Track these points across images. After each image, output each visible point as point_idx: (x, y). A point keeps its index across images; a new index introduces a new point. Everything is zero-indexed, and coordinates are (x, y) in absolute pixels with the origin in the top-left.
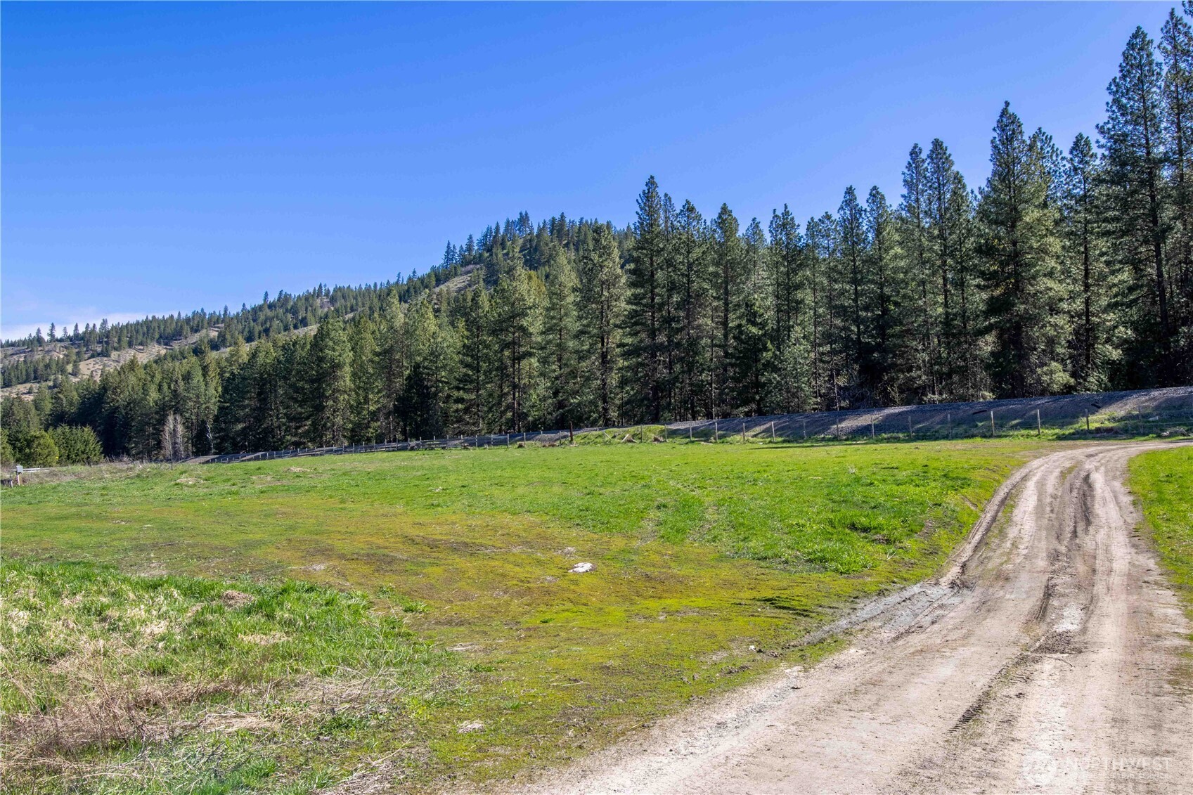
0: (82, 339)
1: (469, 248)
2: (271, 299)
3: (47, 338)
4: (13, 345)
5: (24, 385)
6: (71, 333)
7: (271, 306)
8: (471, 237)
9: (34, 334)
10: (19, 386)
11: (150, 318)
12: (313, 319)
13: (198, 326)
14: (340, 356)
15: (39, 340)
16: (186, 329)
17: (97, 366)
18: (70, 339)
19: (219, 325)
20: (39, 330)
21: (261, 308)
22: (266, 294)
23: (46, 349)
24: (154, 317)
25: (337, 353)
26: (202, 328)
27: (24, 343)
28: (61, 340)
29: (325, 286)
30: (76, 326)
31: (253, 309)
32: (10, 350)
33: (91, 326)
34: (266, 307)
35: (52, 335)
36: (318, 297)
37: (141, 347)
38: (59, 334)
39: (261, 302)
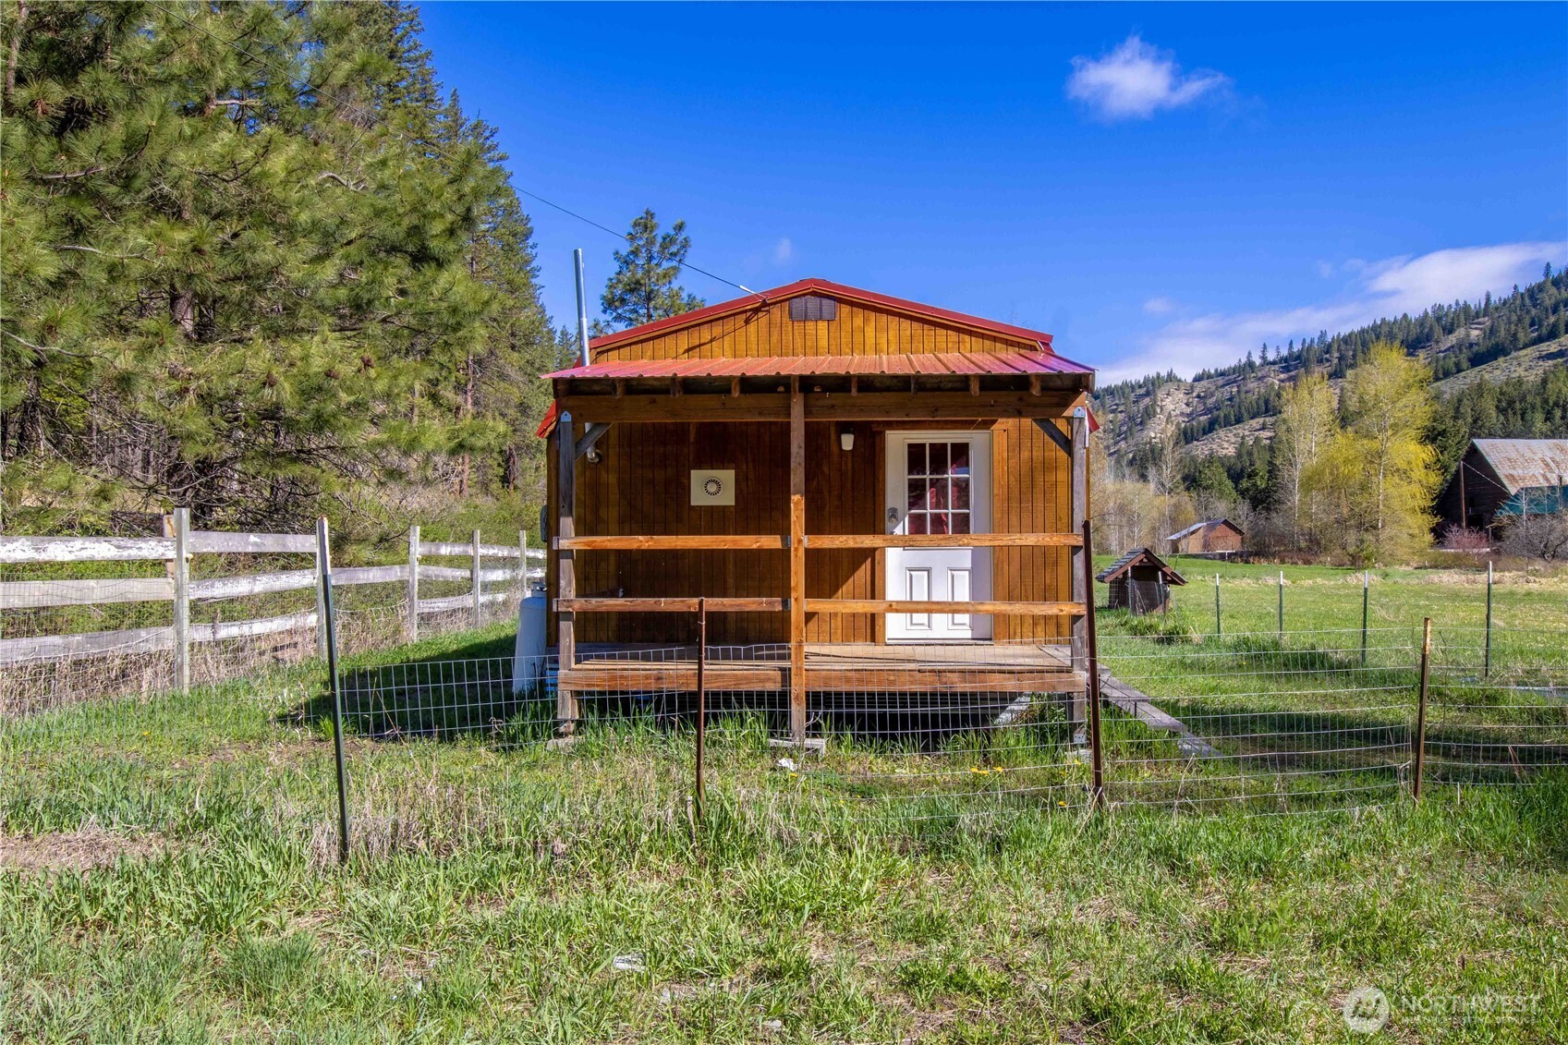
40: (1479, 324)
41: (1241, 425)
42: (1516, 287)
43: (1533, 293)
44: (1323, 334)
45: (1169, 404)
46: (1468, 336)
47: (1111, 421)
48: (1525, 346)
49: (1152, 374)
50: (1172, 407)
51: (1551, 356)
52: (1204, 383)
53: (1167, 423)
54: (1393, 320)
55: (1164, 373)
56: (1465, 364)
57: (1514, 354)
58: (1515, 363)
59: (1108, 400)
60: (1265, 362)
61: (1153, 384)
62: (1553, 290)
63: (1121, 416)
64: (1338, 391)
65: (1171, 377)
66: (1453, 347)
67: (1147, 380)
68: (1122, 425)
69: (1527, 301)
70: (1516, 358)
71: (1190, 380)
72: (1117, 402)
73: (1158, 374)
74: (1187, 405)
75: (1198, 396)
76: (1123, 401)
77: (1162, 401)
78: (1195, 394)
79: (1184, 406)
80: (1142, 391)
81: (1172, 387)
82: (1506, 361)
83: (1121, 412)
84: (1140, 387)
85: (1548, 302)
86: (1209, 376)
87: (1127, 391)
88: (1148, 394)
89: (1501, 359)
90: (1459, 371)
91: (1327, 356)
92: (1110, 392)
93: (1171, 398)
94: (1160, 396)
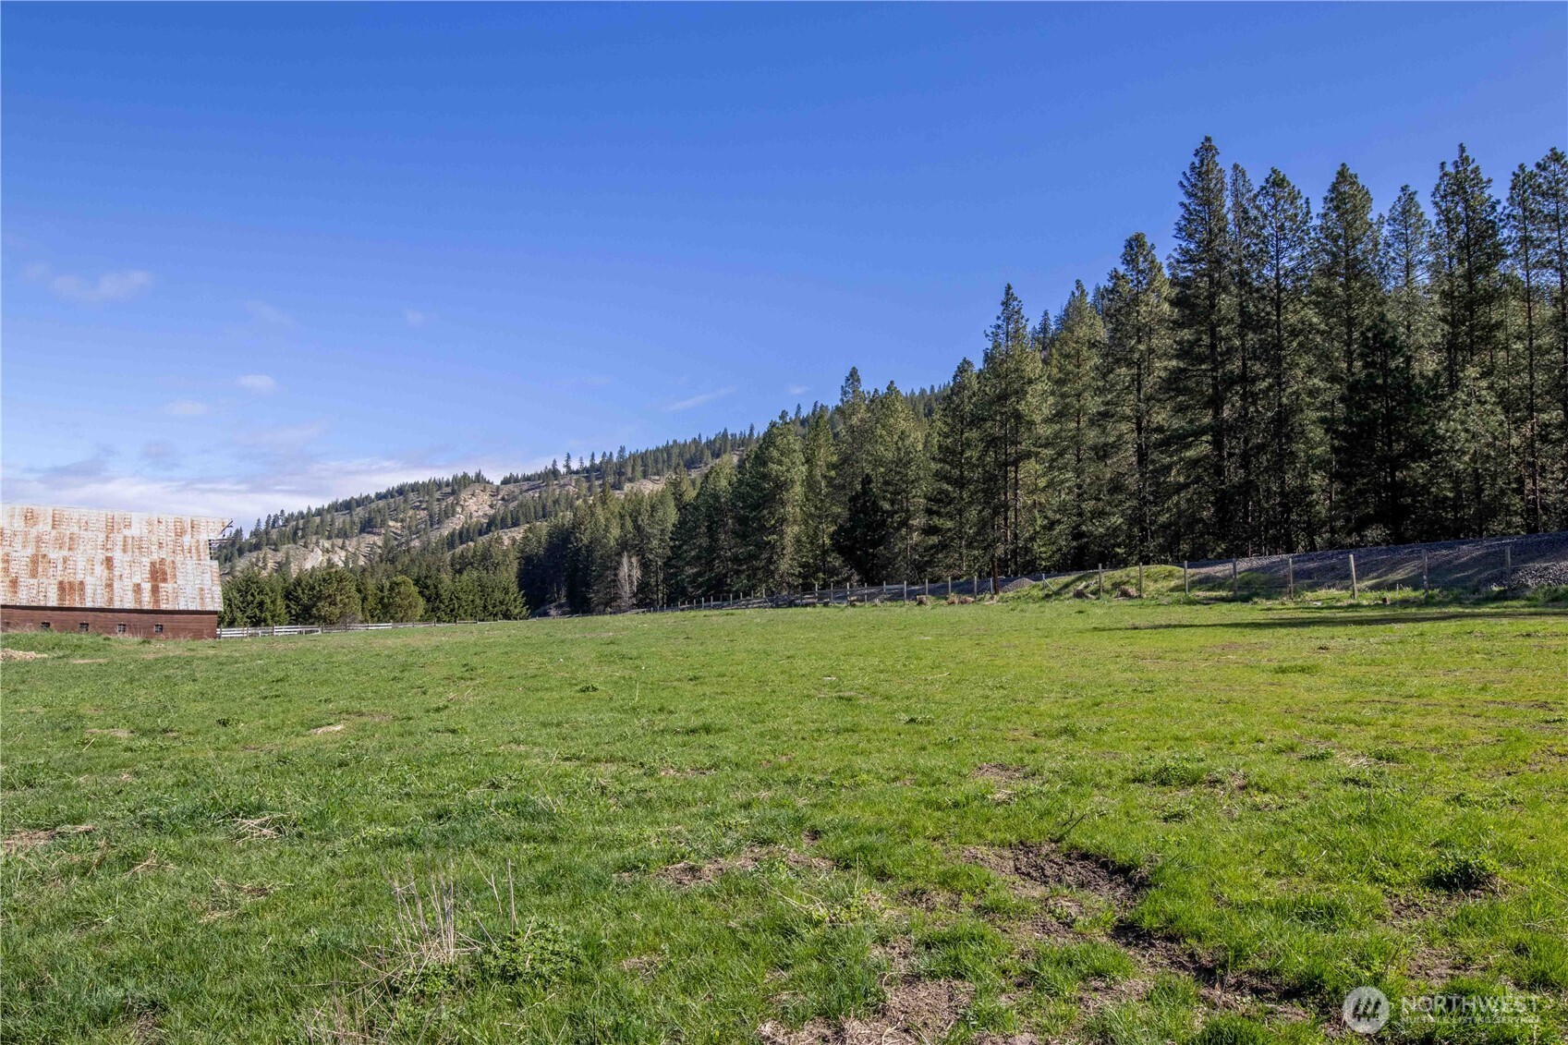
0: (598, 470)
1: (1044, 329)
3: (563, 470)
4: (527, 479)
6: (587, 464)
8: (1046, 313)
9: (550, 467)
11: (671, 443)
13: (720, 449)
14: (788, 471)
15: (555, 473)
16: (708, 453)
18: (587, 470)
20: (555, 461)
23: (562, 482)
24: (675, 441)
25: (785, 468)
26: (725, 452)
27: (539, 476)
28: (577, 472)
30: (593, 455)
32: (526, 486)
33: (608, 454)
35: (568, 466)
37: (657, 478)
38: (575, 466)
44: (622, 450)
45: (472, 504)
47: (412, 521)
49: (462, 474)
50: (475, 508)
52: (511, 487)
53: (464, 522)
54: (683, 442)
55: (472, 474)
59: (412, 496)
60: (570, 472)
61: (460, 484)
63: (421, 514)
65: (479, 478)
67: (455, 479)
68: (420, 523)
71: (497, 482)
72: (421, 499)
73: (467, 473)
74: (491, 506)
75: (503, 499)
76: (427, 498)
77: (465, 501)
78: (500, 497)
79: (487, 508)
80: (449, 490)
81: (478, 488)
83: (424, 509)
84: (448, 485)
86: (516, 481)
87: (433, 488)
88: (453, 493)
92: (415, 488)
93: (475, 499)
94: (463, 496)
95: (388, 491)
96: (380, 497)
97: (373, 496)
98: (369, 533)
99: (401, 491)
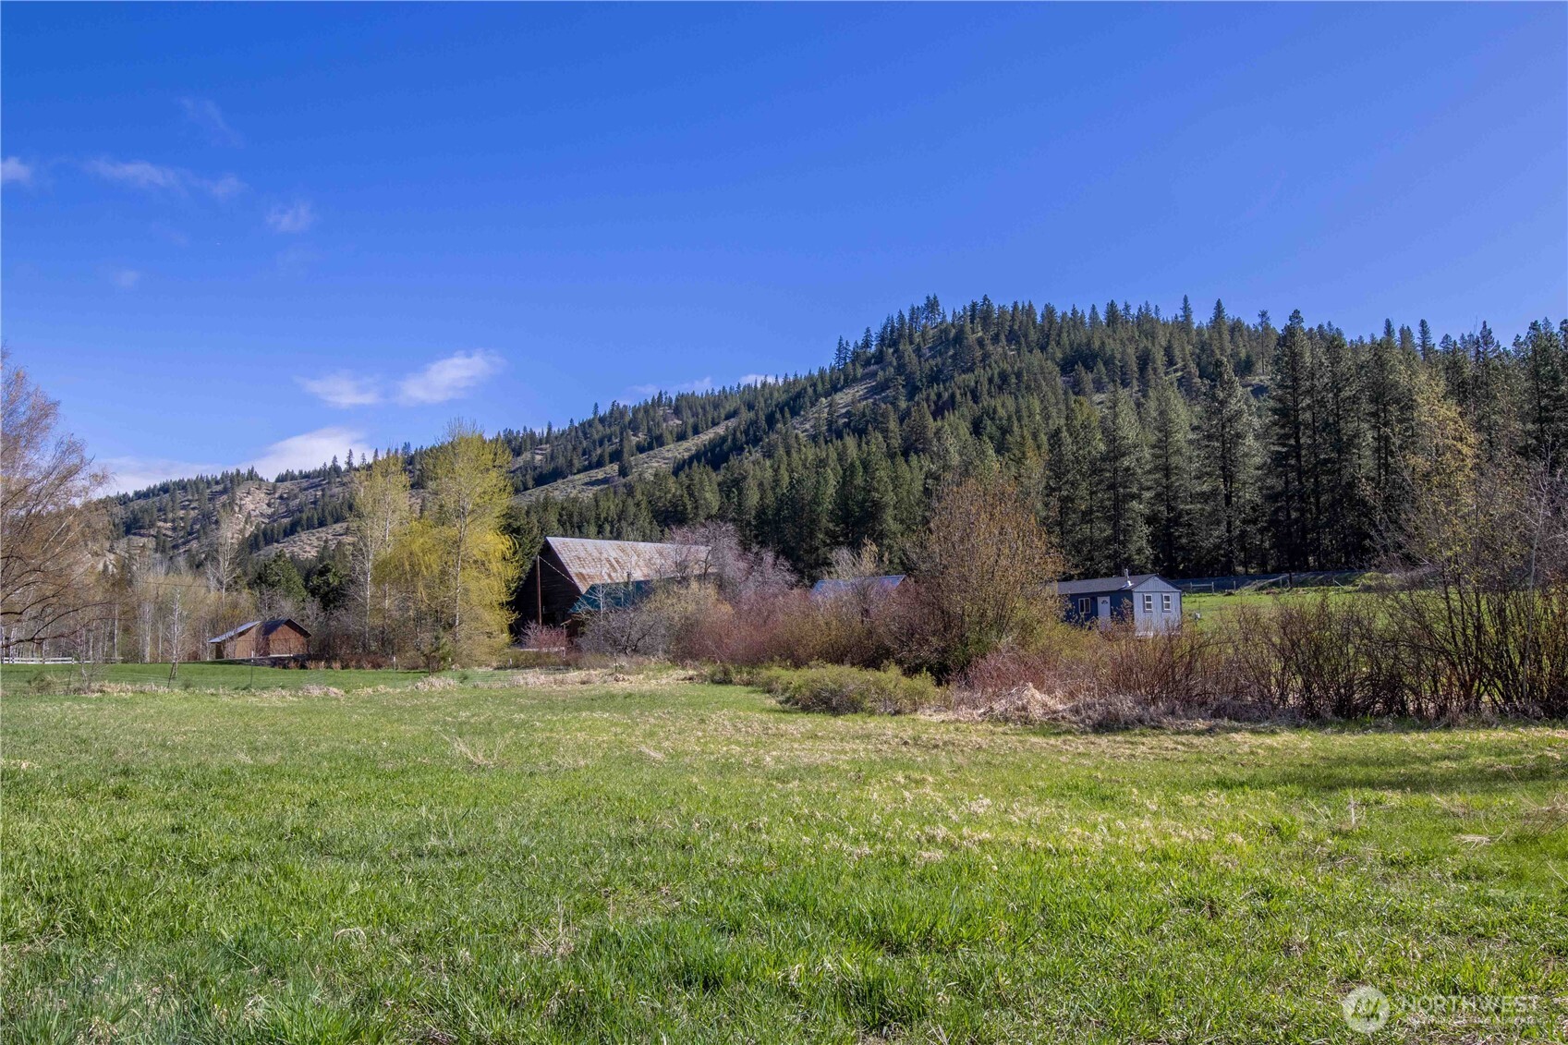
1: (867, 344)
2: (601, 413)
3: (344, 467)
4: (307, 476)
5: (340, 525)
6: (370, 460)
7: (602, 420)
8: (868, 330)
9: (329, 464)
10: (335, 526)
12: (669, 436)
13: (520, 447)
15: (336, 469)
17: (413, 500)
18: (369, 467)
19: (544, 446)
20: (335, 458)
21: (590, 423)
22: (596, 406)
23: (344, 480)
28: (360, 469)
29: (666, 393)
31: (581, 425)
32: (305, 484)
34: (597, 421)
35: (349, 463)
36: (659, 406)
38: (357, 462)
39: (592, 416)
40: (541, 449)
41: (324, 529)
42: (572, 421)
43: (586, 427)
44: (407, 446)
45: (248, 503)
46: (533, 458)
47: (182, 519)
48: (579, 472)
49: (232, 470)
50: (252, 507)
51: (597, 482)
52: (288, 484)
53: (246, 522)
55: (244, 471)
56: (530, 483)
57: (570, 478)
58: (571, 485)
59: (179, 495)
60: (351, 468)
61: (232, 481)
62: (600, 427)
63: (193, 514)
64: (419, 501)
65: (252, 476)
66: (520, 468)
67: (225, 476)
68: (194, 523)
69: (580, 434)
70: (572, 481)
71: (272, 480)
72: (190, 497)
73: (238, 471)
74: (269, 505)
75: (281, 497)
76: (196, 497)
77: (241, 499)
78: (277, 495)
79: (265, 507)
80: (219, 488)
81: (252, 486)
82: (563, 483)
83: (193, 509)
84: (217, 483)
85: (596, 437)
86: (293, 478)
87: (201, 486)
88: (225, 491)
89: (560, 481)
90: (526, 489)
91: (411, 467)
92: (182, 486)
93: (251, 497)
94: (239, 494)
95: (149, 489)
96: (139, 495)
97: (131, 494)
98: (135, 534)
99: (165, 489)
